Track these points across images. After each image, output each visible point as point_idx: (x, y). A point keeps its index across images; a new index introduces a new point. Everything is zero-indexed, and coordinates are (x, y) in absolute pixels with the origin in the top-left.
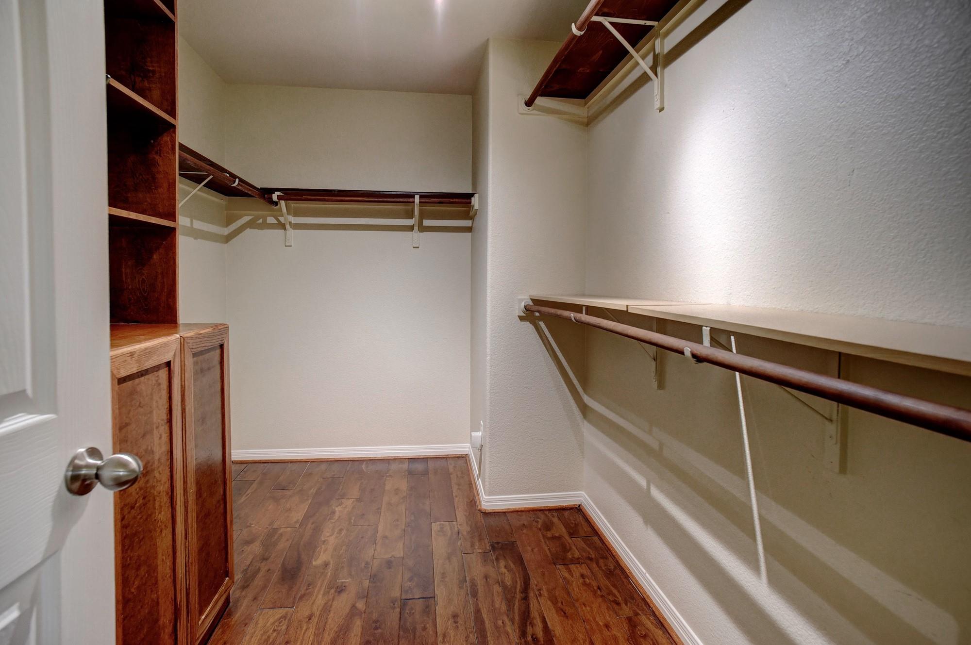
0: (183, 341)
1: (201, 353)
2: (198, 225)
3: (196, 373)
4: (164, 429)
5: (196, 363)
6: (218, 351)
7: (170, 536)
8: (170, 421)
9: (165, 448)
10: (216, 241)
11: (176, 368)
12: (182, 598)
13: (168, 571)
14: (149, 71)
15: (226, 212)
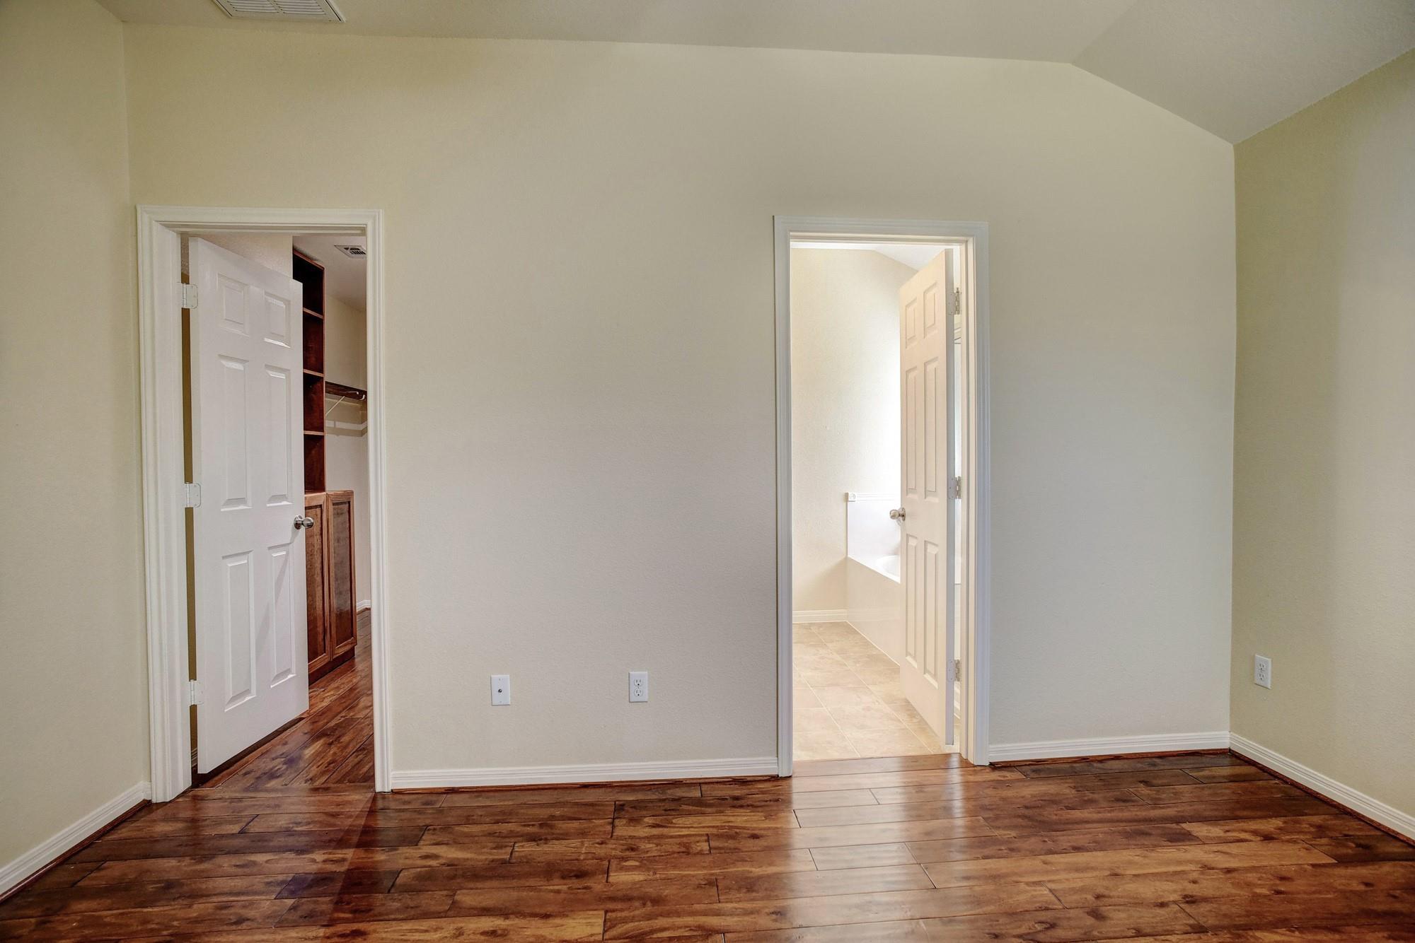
0: (328, 496)
1: (337, 504)
2: (340, 425)
3: (334, 514)
4: (319, 537)
5: (334, 509)
6: (347, 505)
7: (321, 591)
8: (322, 534)
9: (319, 547)
10: (348, 435)
11: (324, 508)
12: (327, 625)
13: (321, 606)
14: (309, 347)
15: (361, 412)
